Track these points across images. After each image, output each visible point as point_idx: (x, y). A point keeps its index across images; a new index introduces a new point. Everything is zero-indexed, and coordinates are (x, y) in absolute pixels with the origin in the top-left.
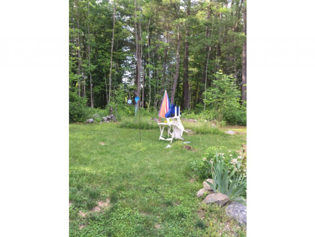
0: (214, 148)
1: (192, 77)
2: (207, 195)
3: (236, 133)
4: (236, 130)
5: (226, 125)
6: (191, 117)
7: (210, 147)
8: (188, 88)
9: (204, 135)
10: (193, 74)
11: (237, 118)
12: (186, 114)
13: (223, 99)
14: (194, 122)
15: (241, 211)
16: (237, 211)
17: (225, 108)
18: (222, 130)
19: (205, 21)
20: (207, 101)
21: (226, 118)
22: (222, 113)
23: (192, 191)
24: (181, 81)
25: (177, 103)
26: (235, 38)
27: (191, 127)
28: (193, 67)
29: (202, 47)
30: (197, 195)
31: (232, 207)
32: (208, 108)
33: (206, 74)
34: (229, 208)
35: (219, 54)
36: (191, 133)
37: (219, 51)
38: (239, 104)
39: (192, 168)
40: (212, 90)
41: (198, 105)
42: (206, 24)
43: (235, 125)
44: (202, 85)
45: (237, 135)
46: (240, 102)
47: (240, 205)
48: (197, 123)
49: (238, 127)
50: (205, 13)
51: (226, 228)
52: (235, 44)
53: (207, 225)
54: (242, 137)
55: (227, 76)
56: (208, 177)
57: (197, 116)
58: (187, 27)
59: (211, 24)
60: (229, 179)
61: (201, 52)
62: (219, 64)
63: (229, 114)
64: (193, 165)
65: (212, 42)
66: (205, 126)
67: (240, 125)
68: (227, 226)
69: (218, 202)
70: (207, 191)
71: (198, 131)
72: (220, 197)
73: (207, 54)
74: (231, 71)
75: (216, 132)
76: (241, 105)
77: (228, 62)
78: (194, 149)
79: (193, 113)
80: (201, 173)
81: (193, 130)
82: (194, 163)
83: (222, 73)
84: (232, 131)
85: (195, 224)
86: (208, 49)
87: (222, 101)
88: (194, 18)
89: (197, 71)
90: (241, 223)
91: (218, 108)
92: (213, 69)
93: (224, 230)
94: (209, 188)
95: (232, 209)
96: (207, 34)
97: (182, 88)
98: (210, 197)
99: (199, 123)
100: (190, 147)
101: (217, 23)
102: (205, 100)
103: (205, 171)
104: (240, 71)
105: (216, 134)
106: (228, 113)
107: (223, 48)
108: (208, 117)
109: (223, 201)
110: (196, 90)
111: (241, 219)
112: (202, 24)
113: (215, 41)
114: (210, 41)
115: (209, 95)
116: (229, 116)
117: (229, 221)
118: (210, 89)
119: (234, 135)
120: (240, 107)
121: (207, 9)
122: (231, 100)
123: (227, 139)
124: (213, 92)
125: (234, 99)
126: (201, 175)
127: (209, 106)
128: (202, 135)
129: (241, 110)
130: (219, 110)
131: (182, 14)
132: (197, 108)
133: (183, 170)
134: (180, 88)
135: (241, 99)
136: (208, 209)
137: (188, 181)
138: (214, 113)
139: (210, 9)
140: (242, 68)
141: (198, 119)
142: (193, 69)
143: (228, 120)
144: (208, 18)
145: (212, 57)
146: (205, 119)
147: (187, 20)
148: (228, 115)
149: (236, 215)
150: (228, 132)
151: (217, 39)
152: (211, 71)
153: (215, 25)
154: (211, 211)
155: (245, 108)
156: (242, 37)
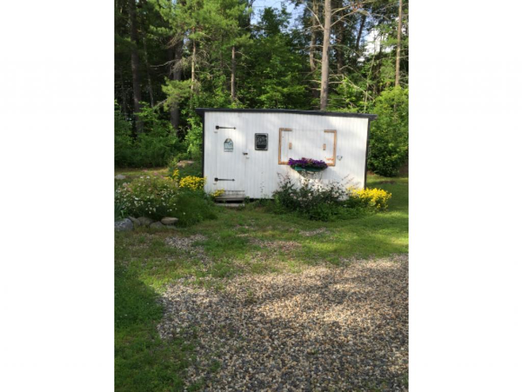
3: (126, 177)
4: (125, 173)
11: (128, 158)
38: (132, 139)
43: (125, 167)
46: (133, 136)
49: (129, 169)
67: (132, 167)
76: (135, 139)
84: (122, 175)
119: (124, 180)
120: (133, 143)
122: (119, 135)
129: (134, 147)
135: (134, 132)
150: (117, 176)
155: (139, 144)
156: (128, 42)
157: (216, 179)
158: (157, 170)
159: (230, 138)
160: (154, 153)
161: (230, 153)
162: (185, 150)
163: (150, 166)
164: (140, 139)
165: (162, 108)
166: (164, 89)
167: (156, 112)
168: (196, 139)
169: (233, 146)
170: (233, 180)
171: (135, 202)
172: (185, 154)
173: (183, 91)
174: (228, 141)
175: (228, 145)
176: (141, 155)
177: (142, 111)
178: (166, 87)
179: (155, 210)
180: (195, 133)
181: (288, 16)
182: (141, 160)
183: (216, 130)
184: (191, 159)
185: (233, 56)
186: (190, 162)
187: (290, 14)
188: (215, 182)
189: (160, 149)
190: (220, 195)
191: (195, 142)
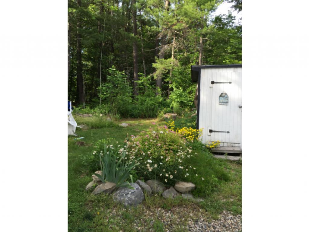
0: (104, 141)
1: (87, 70)
2: (96, 186)
3: (128, 125)
4: (129, 122)
5: (120, 119)
6: (86, 112)
7: (100, 141)
8: (83, 81)
9: (99, 129)
10: (88, 67)
11: (130, 112)
12: (81, 109)
13: (117, 94)
14: (89, 116)
15: (126, 195)
16: (123, 195)
17: (119, 102)
18: (116, 123)
19: (97, 16)
20: (102, 96)
21: (120, 112)
22: (116, 107)
23: (81, 186)
24: (75, 74)
25: (71, 97)
26: (126, 37)
27: (85, 122)
28: (87, 60)
29: (95, 41)
30: (87, 188)
31: (119, 193)
32: (104, 102)
33: (101, 69)
34: (116, 195)
35: (113, 51)
36: (85, 128)
37: (112, 48)
38: (132, 99)
39: (82, 163)
40: (107, 85)
41: (93, 100)
42: (98, 19)
43: (128, 118)
44: (97, 79)
45: (130, 127)
46: (133, 97)
47: (126, 189)
48: (92, 117)
49: (131, 119)
50: (97, 7)
51: (112, 213)
52: (126, 43)
53: (95, 215)
54: (134, 128)
55: (120, 73)
56: (98, 169)
57: (93, 111)
58: (78, 18)
59: (103, 20)
60: (116, 168)
61: (95, 46)
62: (113, 60)
63: (123, 108)
64: (84, 160)
65: (105, 38)
66: (100, 120)
67: (132, 118)
68: (114, 211)
69: (106, 191)
70: (96, 183)
71: (93, 126)
72: (108, 186)
73: (101, 49)
74: (124, 68)
75: (112, 126)
76: (134, 99)
77: (121, 59)
78: (87, 144)
79: (88, 108)
80: (91, 167)
81: (88, 125)
82: (85, 158)
83: (115, 69)
84: (126, 123)
85: (82, 218)
86: (101, 44)
87: (116, 96)
88: (85, 10)
89: (92, 65)
90: (126, 205)
91: (113, 103)
92: (107, 65)
93: (111, 215)
94: (98, 180)
95: (118, 195)
96: (100, 29)
97: (76, 81)
98: (98, 188)
99: (94, 117)
100: (83, 143)
101: (109, 20)
102: (100, 95)
103: (96, 164)
104: (131, 68)
105: (111, 127)
106: (121, 107)
107: (115, 45)
108: (103, 112)
109: (110, 189)
110: (92, 84)
111: (126, 201)
112: (94, 18)
113: (108, 37)
114: (103, 36)
115: (103, 90)
116: (123, 110)
117: (116, 206)
118: (104, 84)
119: (127, 127)
120: (133, 101)
121: (98, 4)
122: (125, 95)
123: (121, 131)
124: (108, 87)
125: (127, 94)
126: (91, 168)
127: (105, 101)
128: (97, 129)
129: (133, 104)
130: (114, 105)
131: (72, 4)
132: (93, 103)
133: (73, 167)
134: (75, 82)
135: (133, 94)
136: (97, 199)
137: (78, 177)
138: (110, 107)
139: (102, 4)
140: (133, 66)
141: (93, 114)
142: (87, 63)
143: (123, 113)
144: (100, 13)
145: (106, 53)
146: (100, 113)
147: (77, 12)
148: (121, 109)
149: (122, 198)
150: (122, 124)
151: (110, 35)
152: (106, 66)
153: (107, 21)
154: (99, 201)
155: (136, 102)
156: (132, 37)
157: (211, 131)
158: (149, 120)
159: (226, 92)
160: (147, 107)
161: (225, 106)
162: (169, 106)
163: (144, 117)
164: (138, 99)
165: (153, 77)
166: (154, 65)
167: (149, 79)
168: (177, 98)
169: (228, 99)
170: (228, 132)
171: (148, 165)
172: (169, 109)
173: (167, 65)
174: (223, 95)
175: (223, 99)
176: (138, 109)
177: (140, 80)
178: (155, 64)
179: (171, 177)
180: (176, 94)
181: (233, 18)
182: (138, 112)
183: (211, 85)
184: (173, 112)
185: (201, 42)
186: (173, 115)
187: (234, 17)
188: (209, 134)
189: (151, 105)
190: (216, 147)
191: (176, 100)
